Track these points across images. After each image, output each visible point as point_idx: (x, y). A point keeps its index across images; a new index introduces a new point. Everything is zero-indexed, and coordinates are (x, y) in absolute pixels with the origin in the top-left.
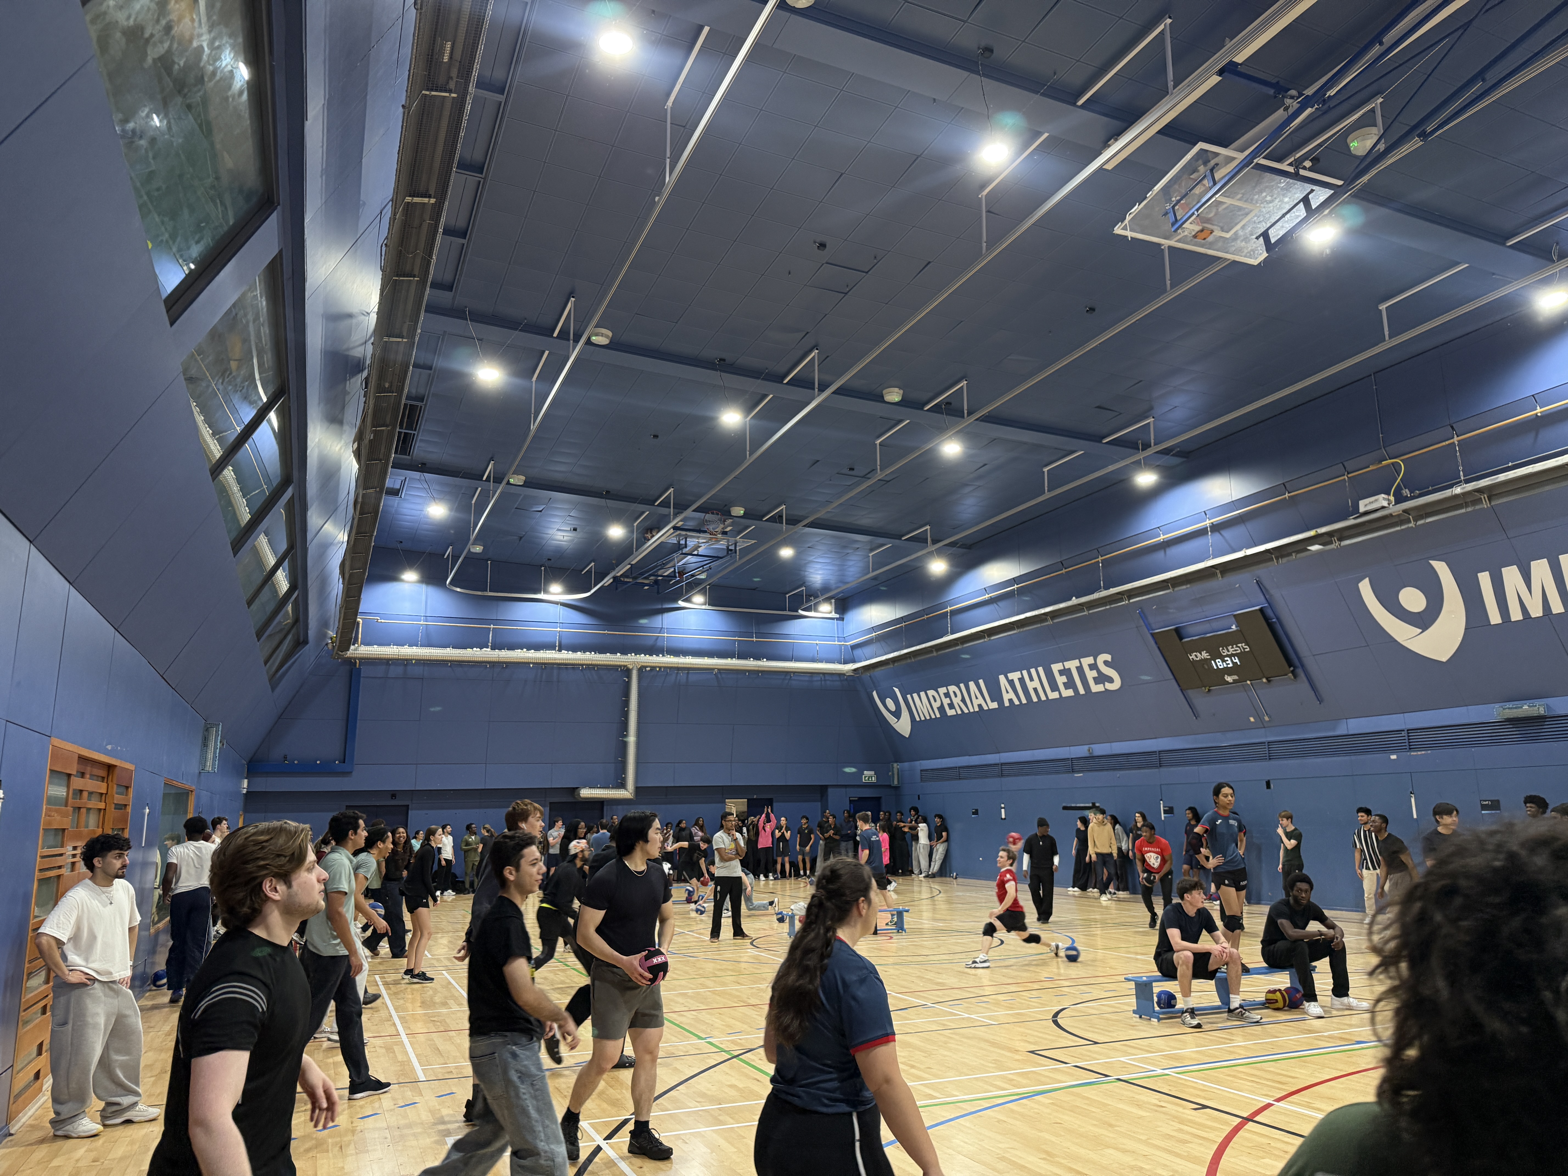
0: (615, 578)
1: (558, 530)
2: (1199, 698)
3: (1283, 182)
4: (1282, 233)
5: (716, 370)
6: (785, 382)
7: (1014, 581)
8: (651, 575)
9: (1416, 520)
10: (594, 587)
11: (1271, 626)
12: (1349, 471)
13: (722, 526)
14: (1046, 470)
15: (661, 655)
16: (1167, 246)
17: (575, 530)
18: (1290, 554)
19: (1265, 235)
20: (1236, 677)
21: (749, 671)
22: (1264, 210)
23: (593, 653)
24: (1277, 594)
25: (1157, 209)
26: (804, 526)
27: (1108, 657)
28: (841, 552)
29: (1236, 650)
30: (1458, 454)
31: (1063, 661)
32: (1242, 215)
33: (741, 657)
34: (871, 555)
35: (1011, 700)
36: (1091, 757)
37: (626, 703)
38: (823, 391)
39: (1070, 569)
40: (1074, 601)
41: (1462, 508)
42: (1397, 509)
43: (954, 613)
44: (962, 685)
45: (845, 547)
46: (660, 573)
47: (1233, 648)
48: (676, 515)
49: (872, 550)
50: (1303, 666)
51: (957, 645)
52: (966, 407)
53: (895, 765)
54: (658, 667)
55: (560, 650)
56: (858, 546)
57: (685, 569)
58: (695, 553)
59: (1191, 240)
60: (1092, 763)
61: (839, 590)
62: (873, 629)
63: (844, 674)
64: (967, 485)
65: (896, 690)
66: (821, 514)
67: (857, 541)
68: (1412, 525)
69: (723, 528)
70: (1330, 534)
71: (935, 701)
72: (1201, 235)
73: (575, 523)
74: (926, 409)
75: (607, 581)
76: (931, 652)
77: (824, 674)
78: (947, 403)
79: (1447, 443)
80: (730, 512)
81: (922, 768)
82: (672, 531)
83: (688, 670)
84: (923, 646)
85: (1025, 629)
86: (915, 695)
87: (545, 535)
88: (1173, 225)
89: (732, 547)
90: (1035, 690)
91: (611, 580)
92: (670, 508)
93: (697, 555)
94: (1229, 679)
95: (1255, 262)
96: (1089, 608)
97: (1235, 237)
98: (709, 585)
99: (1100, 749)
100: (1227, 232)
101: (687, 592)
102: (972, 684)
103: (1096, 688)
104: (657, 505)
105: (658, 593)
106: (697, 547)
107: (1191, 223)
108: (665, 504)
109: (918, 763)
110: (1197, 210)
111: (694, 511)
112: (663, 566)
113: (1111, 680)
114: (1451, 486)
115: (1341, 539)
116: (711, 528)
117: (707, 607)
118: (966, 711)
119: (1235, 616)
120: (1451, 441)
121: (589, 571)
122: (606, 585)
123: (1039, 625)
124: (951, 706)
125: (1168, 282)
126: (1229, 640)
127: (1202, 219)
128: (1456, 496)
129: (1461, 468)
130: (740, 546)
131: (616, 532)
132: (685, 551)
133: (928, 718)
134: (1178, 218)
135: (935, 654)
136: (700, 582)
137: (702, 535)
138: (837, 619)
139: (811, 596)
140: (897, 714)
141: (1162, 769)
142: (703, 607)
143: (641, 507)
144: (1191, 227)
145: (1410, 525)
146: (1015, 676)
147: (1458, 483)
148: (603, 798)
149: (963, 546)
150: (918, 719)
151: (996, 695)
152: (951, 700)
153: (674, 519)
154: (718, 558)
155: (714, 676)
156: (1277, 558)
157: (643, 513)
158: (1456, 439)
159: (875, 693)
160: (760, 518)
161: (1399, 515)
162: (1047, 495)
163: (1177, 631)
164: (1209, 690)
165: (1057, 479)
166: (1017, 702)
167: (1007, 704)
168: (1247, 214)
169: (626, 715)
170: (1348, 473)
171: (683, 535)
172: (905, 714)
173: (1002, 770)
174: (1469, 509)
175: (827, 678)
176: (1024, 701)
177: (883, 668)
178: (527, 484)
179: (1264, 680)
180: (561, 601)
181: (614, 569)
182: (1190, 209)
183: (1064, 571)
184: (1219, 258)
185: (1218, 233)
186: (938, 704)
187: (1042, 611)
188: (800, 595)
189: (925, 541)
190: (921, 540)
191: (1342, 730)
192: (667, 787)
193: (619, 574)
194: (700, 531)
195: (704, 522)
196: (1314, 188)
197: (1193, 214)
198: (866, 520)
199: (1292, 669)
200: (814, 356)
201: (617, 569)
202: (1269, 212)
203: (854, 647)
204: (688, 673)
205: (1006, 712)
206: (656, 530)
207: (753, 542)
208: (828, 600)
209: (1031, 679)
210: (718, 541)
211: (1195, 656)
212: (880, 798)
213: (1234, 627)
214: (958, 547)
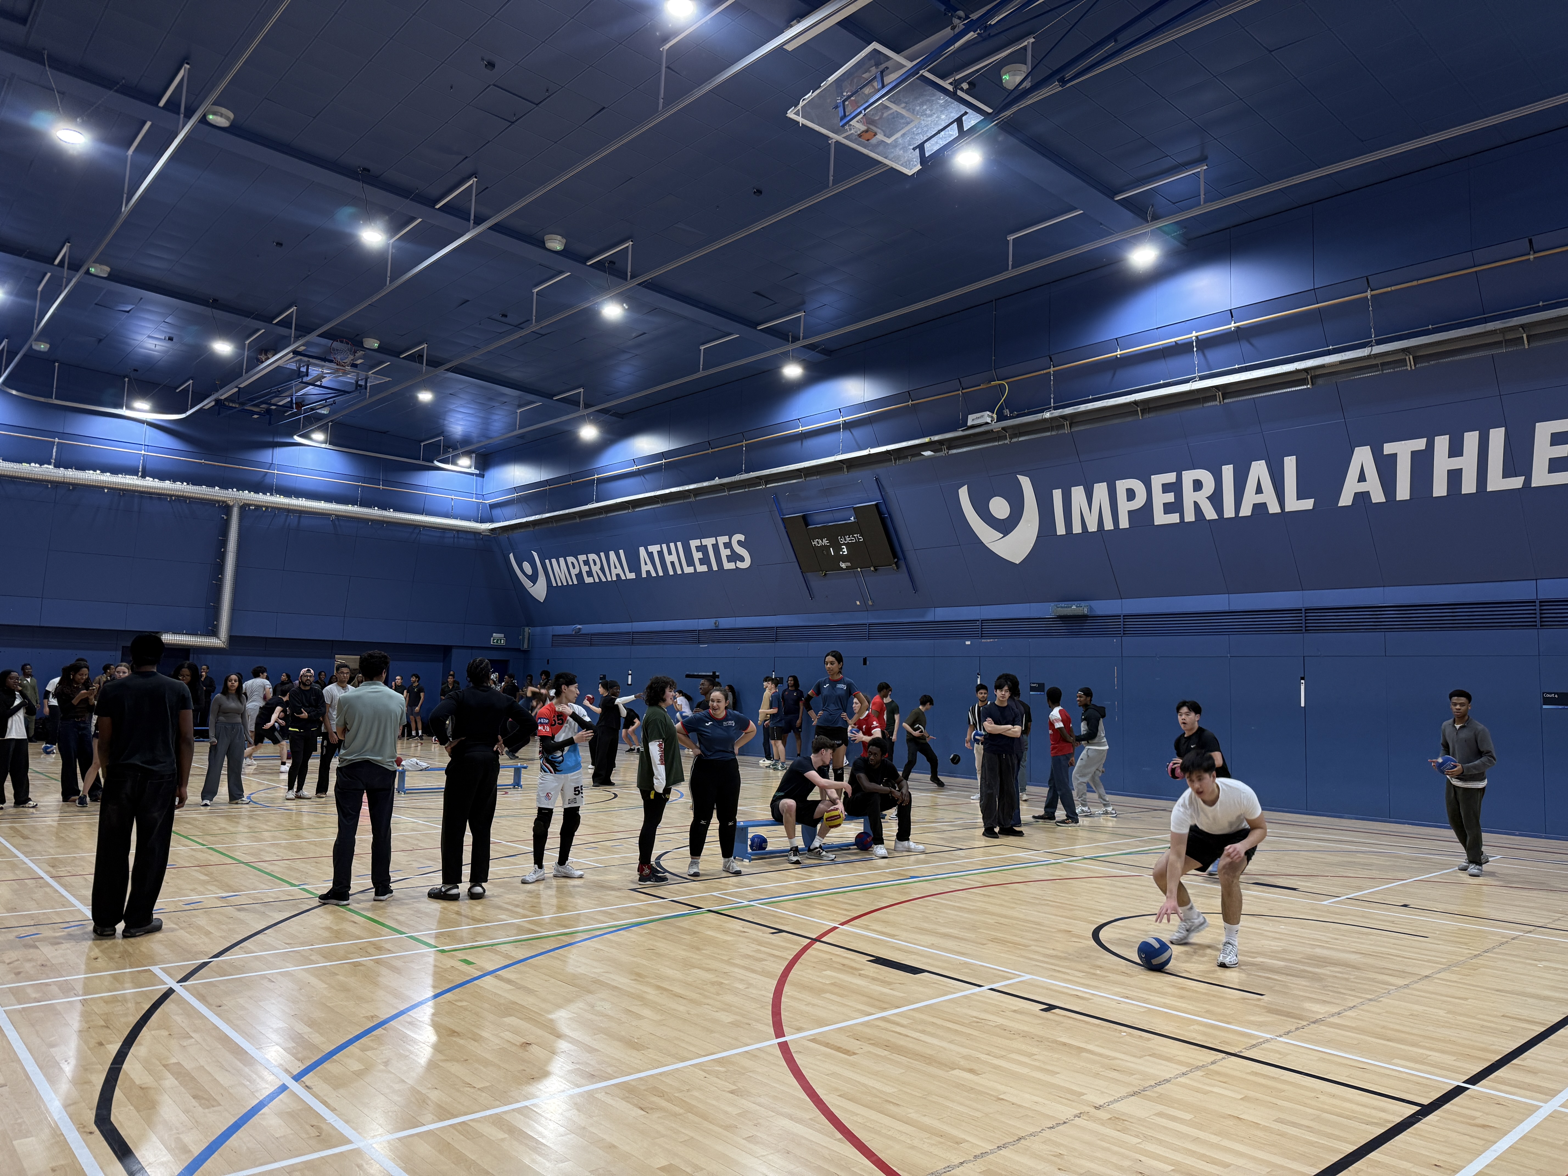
0: (217, 401)
1: (149, 337)
2: (816, 580)
3: (942, 99)
4: (936, 148)
5: (359, 180)
6: (437, 207)
7: (663, 455)
8: (263, 403)
9: (1011, 438)
10: (191, 409)
11: (883, 520)
12: (964, 387)
13: (352, 357)
14: (702, 348)
15: (268, 494)
16: (834, 141)
17: (171, 339)
18: (906, 457)
19: (921, 147)
20: (849, 564)
21: (372, 521)
22: (923, 122)
23: (185, 484)
24: (890, 491)
25: (829, 101)
26: (446, 370)
27: (742, 537)
28: (486, 404)
29: (851, 540)
30: (1052, 383)
31: (701, 538)
32: (904, 123)
33: (363, 504)
34: (519, 411)
35: (648, 572)
36: (717, 630)
37: (224, 543)
38: (479, 224)
39: (716, 450)
40: (717, 481)
41: (1049, 431)
42: (997, 426)
43: (601, 481)
44: (602, 554)
45: (491, 399)
46: (273, 401)
47: (849, 537)
48: (297, 338)
49: (520, 406)
50: (905, 559)
51: (601, 513)
52: (629, 270)
53: (527, 629)
54: (265, 506)
55: (143, 476)
56: (505, 400)
57: (303, 401)
58: (318, 383)
59: (856, 139)
60: (718, 635)
61: (482, 444)
62: (516, 489)
63: (480, 534)
64: (624, 352)
65: (535, 554)
66: (465, 360)
67: (504, 395)
68: (1007, 442)
69: (352, 360)
70: (941, 442)
71: (574, 568)
72: (864, 136)
73: (171, 331)
74: (588, 264)
75: (207, 403)
76: (574, 518)
77: (458, 531)
78: (611, 261)
79: (1045, 371)
80: (362, 343)
81: (554, 634)
82: (291, 355)
83: (301, 513)
84: (567, 511)
85: (668, 504)
86: (554, 561)
87: (133, 342)
88: (842, 119)
89: (362, 383)
90: (672, 563)
91: (213, 403)
92: (291, 329)
93: (320, 386)
94: (843, 565)
95: (909, 172)
96: (730, 489)
97: (895, 145)
98: (332, 421)
99: (726, 623)
100: (889, 137)
101: (304, 427)
102: (612, 554)
103: (728, 566)
104: (276, 324)
105: (270, 424)
106: (321, 377)
107: (857, 122)
108: (286, 323)
109: (550, 628)
110: (865, 109)
111: (319, 336)
112: (278, 394)
113: (742, 559)
114: (1042, 411)
115: (949, 448)
116: (339, 358)
117: (327, 446)
118: (604, 579)
119: (854, 508)
120: (1048, 371)
121: (186, 390)
122: (206, 407)
123: (682, 501)
124: (590, 574)
125: (831, 178)
126: (847, 529)
127: (869, 120)
128: (1045, 420)
129: (1052, 396)
130: (371, 382)
131: (223, 348)
132: (305, 379)
133: (565, 584)
134: (847, 114)
135: (578, 520)
136: (321, 417)
137: (327, 364)
138: (477, 475)
139: (449, 448)
140: (534, 578)
141: (778, 644)
142: (323, 446)
143: (257, 324)
144: (857, 126)
145: (1006, 442)
146: (654, 549)
147: (1048, 409)
148: (187, 646)
149: (616, 415)
150: (554, 585)
151: (634, 565)
152: (590, 567)
153: (294, 342)
154: (345, 392)
155: (330, 522)
156: (895, 460)
157: (258, 330)
158: (1052, 370)
159: (511, 556)
160: (397, 354)
161: (998, 431)
162: (701, 374)
163: (804, 518)
164: (825, 574)
165: (713, 357)
166: (654, 574)
167: (644, 575)
168: (908, 123)
169: (222, 556)
170: (963, 389)
171: (305, 362)
172: (542, 579)
173: (633, 638)
174: (1054, 433)
175: (460, 535)
176: (661, 574)
177: (522, 530)
178: (112, 277)
179: (872, 569)
180: (148, 420)
181: (217, 391)
182: (859, 107)
183: (710, 451)
184: (881, 163)
185: (880, 137)
186: (577, 571)
187: (687, 488)
188: (437, 445)
189: (577, 404)
190: (573, 402)
191: (929, 617)
192: (266, 638)
193: (223, 397)
194: (325, 360)
195: (331, 350)
196: (968, 110)
197: (860, 112)
198: (515, 374)
199: (896, 560)
200: (472, 184)
201: (221, 392)
202: (928, 125)
203: (493, 506)
204: (300, 517)
205: (644, 584)
206: (272, 352)
207: (388, 379)
208: (468, 454)
209: (670, 553)
210: (345, 373)
211: (817, 543)
212: (508, 661)
213: (852, 519)
214: (611, 415)
